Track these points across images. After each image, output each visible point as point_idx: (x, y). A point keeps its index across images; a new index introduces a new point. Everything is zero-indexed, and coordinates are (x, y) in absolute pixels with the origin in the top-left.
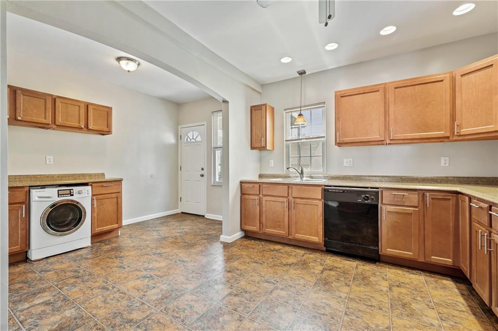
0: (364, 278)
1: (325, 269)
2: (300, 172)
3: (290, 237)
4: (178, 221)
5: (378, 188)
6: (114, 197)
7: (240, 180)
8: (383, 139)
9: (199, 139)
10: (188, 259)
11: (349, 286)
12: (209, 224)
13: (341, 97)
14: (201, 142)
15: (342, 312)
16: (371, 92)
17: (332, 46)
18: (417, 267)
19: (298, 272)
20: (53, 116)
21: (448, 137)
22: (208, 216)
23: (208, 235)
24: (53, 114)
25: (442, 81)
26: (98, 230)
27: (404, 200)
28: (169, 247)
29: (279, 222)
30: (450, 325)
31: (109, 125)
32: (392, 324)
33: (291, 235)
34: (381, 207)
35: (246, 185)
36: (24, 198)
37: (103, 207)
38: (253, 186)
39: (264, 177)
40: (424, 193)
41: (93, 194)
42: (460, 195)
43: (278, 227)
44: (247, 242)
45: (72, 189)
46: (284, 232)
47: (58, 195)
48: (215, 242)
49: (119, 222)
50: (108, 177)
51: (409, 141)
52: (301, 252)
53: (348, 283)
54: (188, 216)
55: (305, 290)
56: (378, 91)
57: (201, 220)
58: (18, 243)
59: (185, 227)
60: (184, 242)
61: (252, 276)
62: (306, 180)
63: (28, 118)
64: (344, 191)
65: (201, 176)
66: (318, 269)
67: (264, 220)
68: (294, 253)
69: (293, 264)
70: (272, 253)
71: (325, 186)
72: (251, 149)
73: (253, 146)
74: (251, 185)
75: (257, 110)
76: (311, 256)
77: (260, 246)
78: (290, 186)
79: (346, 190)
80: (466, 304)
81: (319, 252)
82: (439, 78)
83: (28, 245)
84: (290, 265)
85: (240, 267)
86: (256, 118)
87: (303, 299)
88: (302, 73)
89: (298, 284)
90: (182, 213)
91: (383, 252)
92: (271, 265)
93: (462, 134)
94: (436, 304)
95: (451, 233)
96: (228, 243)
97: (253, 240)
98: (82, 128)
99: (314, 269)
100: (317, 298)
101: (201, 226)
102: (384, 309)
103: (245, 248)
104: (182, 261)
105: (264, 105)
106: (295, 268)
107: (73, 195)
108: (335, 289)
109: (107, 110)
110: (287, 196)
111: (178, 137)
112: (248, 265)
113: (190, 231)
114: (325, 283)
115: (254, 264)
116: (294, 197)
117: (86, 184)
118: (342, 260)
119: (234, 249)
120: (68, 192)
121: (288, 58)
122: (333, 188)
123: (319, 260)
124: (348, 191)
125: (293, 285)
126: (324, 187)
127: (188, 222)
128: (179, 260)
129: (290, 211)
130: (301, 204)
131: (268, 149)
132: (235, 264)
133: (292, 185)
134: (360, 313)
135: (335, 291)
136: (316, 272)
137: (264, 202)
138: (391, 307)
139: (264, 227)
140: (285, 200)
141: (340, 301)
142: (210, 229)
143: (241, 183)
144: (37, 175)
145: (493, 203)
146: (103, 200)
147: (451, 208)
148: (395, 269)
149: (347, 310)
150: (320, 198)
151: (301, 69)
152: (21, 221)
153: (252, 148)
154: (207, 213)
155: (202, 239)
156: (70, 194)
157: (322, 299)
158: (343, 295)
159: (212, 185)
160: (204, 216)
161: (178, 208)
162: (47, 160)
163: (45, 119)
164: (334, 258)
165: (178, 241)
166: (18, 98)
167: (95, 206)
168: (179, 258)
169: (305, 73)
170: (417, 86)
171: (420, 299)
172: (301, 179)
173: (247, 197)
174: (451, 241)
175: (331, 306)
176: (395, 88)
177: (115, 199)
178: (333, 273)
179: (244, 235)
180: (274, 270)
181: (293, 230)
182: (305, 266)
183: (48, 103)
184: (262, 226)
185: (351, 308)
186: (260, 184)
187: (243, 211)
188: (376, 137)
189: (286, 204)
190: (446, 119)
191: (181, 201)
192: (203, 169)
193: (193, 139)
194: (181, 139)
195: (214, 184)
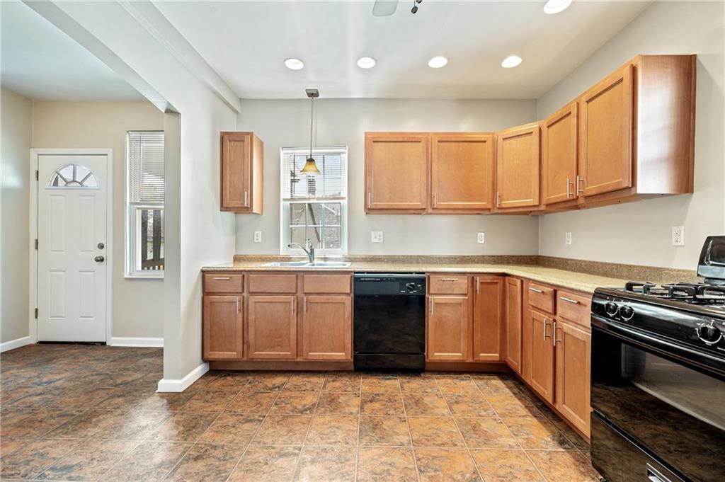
0: (417, 402)
1: (364, 402)
2: (309, 252)
3: (299, 359)
4: (32, 365)
5: (424, 273)
7: (201, 268)
8: (424, 207)
10: (79, 459)
11: (405, 421)
12: (121, 358)
13: (374, 142)
14: (98, 189)
15: (415, 469)
16: (412, 142)
17: (367, 63)
18: (464, 370)
19: (327, 418)
21: (489, 209)
23: (125, 384)
25: (485, 142)
27: (453, 287)
28: (12, 440)
29: (280, 337)
30: (524, 439)
32: (476, 464)
33: (302, 356)
34: (428, 298)
35: (216, 277)
38: (231, 278)
39: (244, 260)
40: (473, 277)
42: (507, 278)
43: (279, 345)
44: (217, 383)
46: (289, 353)
48: (145, 397)
51: (452, 212)
52: (319, 381)
53: (402, 416)
54: (58, 348)
55: (350, 450)
56: (420, 142)
57: (99, 353)
59: (58, 377)
60: (60, 416)
61: (248, 453)
62: (318, 265)
64: (382, 279)
65: (97, 261)
66: (354, 404)
67: (251, 337)
68: (309, 386)
69: (314, 405)
70: (272, 394)
71: (355, 273)
72: (221, 210)
73: (224, 205)
74: (226, 277)
75: (235, 141)
76: (337, 384)
77: (246, 385)
78: (300, 275)
79: (383, 278)
80: (523, 406)
81: (345, 375)
82: (482, 138)
84: (310, 409)
85: (219, 440)
86: (232, 153)
87: (352, 468)
88: (313, 94)
89: (335, 443)
90: (41, 343)
91: (430, 358)
92: (277, 419)
93: (503, 206)
94: (502, 415)
95: (499, 323)
96: (179, 393)
97: (229, 375)
99: (349, 406)
100: (373, 459)
101: (102, 366)
102: (458, 444)
103: (219, 395)
104: (64, 468)
105: (248, 134)
106: (320, 411)
108: (391, 433)
110: (294, 291)
111: (30, 174)
112: (234, 430)
113: (72, 384)
114: (373, 428)
115: (247, 426)
116: (306, 293)
118: (380, 381)
119: (196, 404)
121: (297, 61)
122: (366, 274)
123: (350, 389)
124: (387, 278)
125: (328, 446)
126: (353, 274)
127: (62, 364)
128: (53, 469)
129: (299, 316)
130: (317, 303)
131: (254, 211)
132: (207, 436)
133: (302, 274)
134: (436, 462)
135: (391, 436)
136: (354, 410)
137: (251, 306)
138: (464, 437)
139: (252, 349)
140: (292, 298)
141: (404, 452)
142: (128, 369)
143: (203, 272)
145: (558, 286)
147: (499, 292)
148: (444, 378)
149: (419, 462)
150: (349, 291)
151: (312, 87)
153: (224, 208)
154: (114, 335)
155: (113, 397)
157: (380, 457)
158: (405, 439)
159: (127, 279)
160: (104, 344)
161: (28, 335)
164: (370, 380)
165: (40, 417)
168: (51, 464)
169: (317, 95)
170: (461, 144)
171: (485, 413)
172: (311, 262)
173: (216, 298)
174: (499, 331)
175: (397, 465)
176: (439, 141)
178: (376, 405)
179: (208, 370)
180: (287, 426)
181: (305, 347)
182: (333, 404)
184: (249, 347)
185: (423, 458)
186: (244, 274)
187: (207, 326)
188: (416, 203)
189: (293, 306)
190: (488, 188)
191: (36, 317)
192: (101, 246)
193: (74, 181)
194: (38, 180)
195: (130, 277)
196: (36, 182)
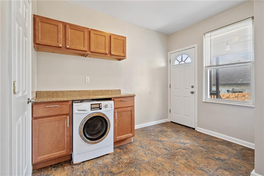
6: (129, 110)
9: (189, 60)
14: (192, 63)
20: (89, 45)
22: (198, 129)
24: (89, 43)
26: (119, 138)
31: (124, 51)
36: (69, 110)
37: (122, 119)
41: (115, 107)
45: (101, 104)
47: (91, 108)
49: (133, 131)
50: (123, 93)
57: (191, 132)
58: (65, 148)
63: (73, 47)
65: (192, 93)
83: (72, 149)
90: (171, 122)
98: (107, 54)
107: (101, 109)
109: (123, 39)
111: (168, 61)
117: (110, 99)
120: (98, 106)
144: (80, 91)
146: (122, 113)
152: (67, 129)
154: (198, 126)
156: (99, 108)
159: (204, 102)
160: (194, 129)
161: (168, 118)
162: (86, 80)
163: (84, 47)
166: (67, 31)
167: (116, 118)
177: (130, 112)
183: (85, 34)
191: (170, 112)
192: (193, 87)
193: (182, 61)
194: (170, 63)
195: (205, 101)
196: (170, 64)
